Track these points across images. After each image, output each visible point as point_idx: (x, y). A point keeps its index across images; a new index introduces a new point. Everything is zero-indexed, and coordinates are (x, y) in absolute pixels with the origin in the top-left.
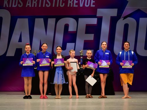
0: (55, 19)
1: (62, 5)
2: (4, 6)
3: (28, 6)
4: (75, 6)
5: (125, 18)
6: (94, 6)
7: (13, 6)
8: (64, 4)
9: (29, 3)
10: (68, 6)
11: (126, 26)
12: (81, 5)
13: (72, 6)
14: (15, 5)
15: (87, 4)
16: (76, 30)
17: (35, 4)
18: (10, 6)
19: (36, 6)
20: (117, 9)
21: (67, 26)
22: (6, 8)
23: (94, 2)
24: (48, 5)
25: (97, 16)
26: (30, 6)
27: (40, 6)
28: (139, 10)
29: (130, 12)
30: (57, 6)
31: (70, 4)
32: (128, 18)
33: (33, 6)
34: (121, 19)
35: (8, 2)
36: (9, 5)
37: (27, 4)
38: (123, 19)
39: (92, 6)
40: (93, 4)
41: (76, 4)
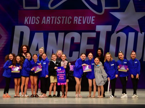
0: (64, 33)
1: (69, 22)
2: (25, 23)
3: (43, 23)
4: (79, 23)
5: (117, 32)
6: (94, 23)
7: (32, 23)
8: (71, 22)
9: (44, 21)
10: (74, 23)
11: (119, 39)
12: (84, 23)
13: (76, 23)
14: (33, 22)
15: (89, 22)
16: (80, 42)
17: (48, 22)
18: (30, 23)
19: (49, 23)
20: (111, 26)
21: (73, 39)
22: (26, 25)
23: (94, 20)
24: (59, 22)
25: (96, 31)
26: (45, 23)
27: (52, 23)
28: (128, 27)
29: (121, 28)
30: (66, 23)
31: (76, 22)
32: (120, 32)
33: (47, 23)
34: (115, 33)
35: (28, 20)
36: (28, 22)
37: (43, 22)
38: (116, 34)
39: (92, 23)
40: (93, 22)
41: (80, 22)
